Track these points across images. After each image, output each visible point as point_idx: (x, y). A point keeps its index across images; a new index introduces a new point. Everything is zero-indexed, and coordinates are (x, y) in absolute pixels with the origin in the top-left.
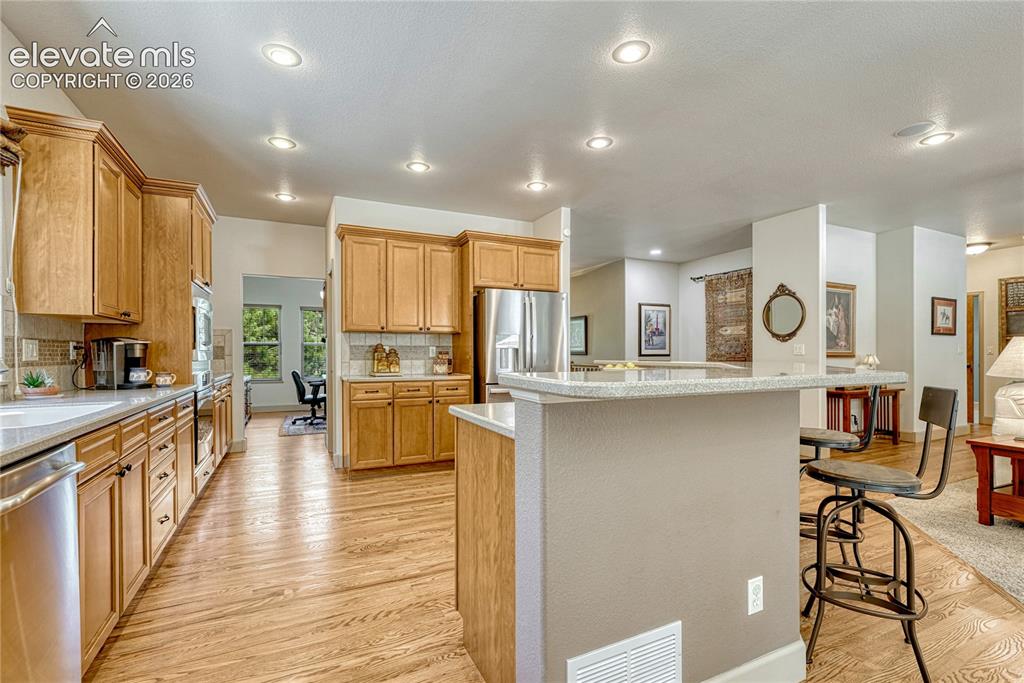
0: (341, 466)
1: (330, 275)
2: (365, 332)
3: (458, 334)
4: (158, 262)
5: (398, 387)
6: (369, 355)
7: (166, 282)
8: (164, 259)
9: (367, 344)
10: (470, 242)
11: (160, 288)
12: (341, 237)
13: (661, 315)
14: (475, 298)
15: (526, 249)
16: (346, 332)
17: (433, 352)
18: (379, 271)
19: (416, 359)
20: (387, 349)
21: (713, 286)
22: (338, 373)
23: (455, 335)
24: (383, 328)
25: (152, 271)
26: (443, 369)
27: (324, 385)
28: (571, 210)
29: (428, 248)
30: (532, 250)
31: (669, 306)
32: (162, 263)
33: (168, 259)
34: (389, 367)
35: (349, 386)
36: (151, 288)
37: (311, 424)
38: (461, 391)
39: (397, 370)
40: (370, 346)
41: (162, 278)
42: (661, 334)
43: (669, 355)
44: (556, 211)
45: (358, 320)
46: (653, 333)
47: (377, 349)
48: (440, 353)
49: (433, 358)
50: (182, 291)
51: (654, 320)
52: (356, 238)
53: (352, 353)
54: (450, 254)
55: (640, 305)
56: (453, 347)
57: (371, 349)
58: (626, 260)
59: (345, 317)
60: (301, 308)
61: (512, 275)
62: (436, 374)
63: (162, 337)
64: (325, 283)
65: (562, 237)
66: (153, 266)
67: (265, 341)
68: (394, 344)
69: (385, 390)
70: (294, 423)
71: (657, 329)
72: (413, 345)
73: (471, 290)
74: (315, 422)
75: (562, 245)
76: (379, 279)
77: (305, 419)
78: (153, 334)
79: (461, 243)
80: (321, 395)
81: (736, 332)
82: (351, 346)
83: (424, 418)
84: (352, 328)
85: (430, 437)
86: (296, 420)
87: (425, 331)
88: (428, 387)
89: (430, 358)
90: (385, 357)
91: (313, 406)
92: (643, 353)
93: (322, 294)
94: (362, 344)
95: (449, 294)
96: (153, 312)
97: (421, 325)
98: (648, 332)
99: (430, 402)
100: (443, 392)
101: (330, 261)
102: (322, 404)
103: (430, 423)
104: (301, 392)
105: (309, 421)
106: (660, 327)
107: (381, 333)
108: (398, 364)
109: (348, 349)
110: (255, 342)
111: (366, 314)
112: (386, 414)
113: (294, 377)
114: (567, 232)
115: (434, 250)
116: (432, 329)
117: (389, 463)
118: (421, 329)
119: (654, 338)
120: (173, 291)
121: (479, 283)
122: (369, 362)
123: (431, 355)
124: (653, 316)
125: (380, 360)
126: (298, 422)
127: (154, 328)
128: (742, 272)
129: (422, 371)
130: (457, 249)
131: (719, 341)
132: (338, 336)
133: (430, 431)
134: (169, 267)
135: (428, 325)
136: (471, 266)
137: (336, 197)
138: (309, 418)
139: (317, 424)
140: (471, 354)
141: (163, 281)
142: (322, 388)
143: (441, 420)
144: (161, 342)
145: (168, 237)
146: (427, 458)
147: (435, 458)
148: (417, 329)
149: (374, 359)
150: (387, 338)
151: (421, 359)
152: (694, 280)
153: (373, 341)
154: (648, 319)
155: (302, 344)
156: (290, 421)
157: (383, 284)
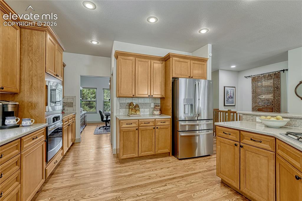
0: (116, 153)
1: (112, 75)
2: (126, 97)
3: (164, 98)
4: (29, 63)
5: (141, 122)
6: (127, 107)
7: (32, 73)
8: (32, 61)
9: (127, 102)
10: (171, 58)
11: (29, 76)
12: (117, 57)
13: (232, 91)
14: (173, 82)
15: (194, 62)
16: (118, 97)
17: (152, 105)
18: (132, 71)
19: (146, 108)
20: (135, 104)
21: (255, 79)
22: (115, 114)
23: (162, 99)
24: (133, 96)
25: (26, 67)
26: (158, 112)
27: (110, 115)
28: (212, 45)
29: (152, 62)
30: (196, 62)
31: (235, 87)
32: (31, 63)
33: (34, 61)
34: (136, 112)
35: (119, 121)
36: (25, 76)
37: (105, 129)
38: (167, 123)
39: (139, 113)
40: (128, 103)
41: (31, 71)
42: (232, 98)
43: (235, 106)
44: (206, 45)
45: (123, 93)
46: (229, 97)
47: (130, 104)
48: (156, 106)
49: (153, 108)
50: (40, 77)
51: (230, 93)
52: (123, 57)
53: (120, 106)
54: (161, 64)
55: (225, 87)
56: (161, 103)
57: (128, 104)
58: (220, 70)
59: (118, 91)
60: (103, 89)
61: (188, 73)
62: (155, 115)
63: (30, 100)
64: (110, 78)
65: (208, 56)
66: (26, 65)
67: (93, 100)
68: (137, 102)
69: (135, 123)
70: (100, 128)
71: (231, 96)
72: (145, 102)
73: (171, 79)
74: (107, 128)
75: (208, 60)
76: (132, 75)
77: (104, 127)
78: (26, 98)
79: (166, 59)
80: (109, 119)
81: (267, 97)
82: (120, 103)
83: (151, 135)
84: (121, 95)
85: (154, 143)
86: (100, 127)
87: (150, 97)
88: (153, 121)
89: (151, 108)
90: (134, 108)
91: (106, 123)
92: (225, 105)
93: (109, 83)
94: (125, 102)
95: (161, 81)
96: (26, 87)
97: (149, 94)
98: (227, 97)
99: (154, 128)
100: (159, 124)
101: (112, 68)
102: (109, 122)
103: (154, 137)
104: (102, 118)
105: (105, 128)
106: (232, 95)
107: (132, 97)
108: (139, 111)
109: (119, 104)
110: (90, 100)
111: (126, 90)
112: (135, 134)
113: (100, 112)
114: (211, 54)
115: (155, 63)
116: (154, 96)
117: (137, 156)
118: (149, 96)
119: (230, 99)
120: (36, 77)
121: (174, 76)
122: (127, 110)
123: (152, 107)
124: (229, 91)
125: (132, 109)
126: (101, 128)
127: (26, 95)
128: (271, 73)
129: (148, 113)
130: (164, 62)
131: (258, 101)
132: (115, 99)
133: (154, 141)
134: (34, 65)
135: (152, 94)
136: (171, 69)
137: (115, 41)
138: (105, 127)
139: (107, 129)
140: (171, 107)
141: (31, 72)
142: (109, 116)
143: (158, 136)
144: (30, 102)
145: (34, 51)
146: (152, 153)
147: (156, 153)
148: (147, 96)
149: (129, 108)
150: (135, 100)
151: (148, 108)
152: (246, 77)
153: (129, 101)
154: (227, 92)
155: (103, 101)
156: (98, 127)
157: (134, 77)
